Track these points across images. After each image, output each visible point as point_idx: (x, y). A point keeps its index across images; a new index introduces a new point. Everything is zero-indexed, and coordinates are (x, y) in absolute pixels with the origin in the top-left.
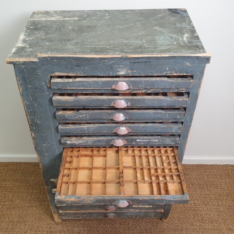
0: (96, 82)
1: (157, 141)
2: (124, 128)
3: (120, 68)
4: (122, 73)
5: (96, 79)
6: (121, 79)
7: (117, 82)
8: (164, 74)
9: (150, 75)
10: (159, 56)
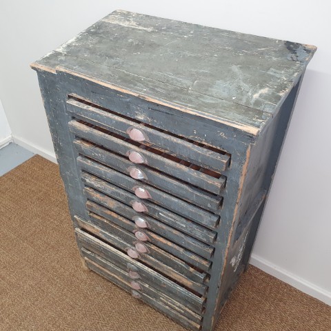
0: (108, 118)
1: (184, 226)
2: (143, 190)
3: (137, 110)
4: (140, 118)
5: (110, 115)
6: (137, 125)
7: (131, 128)
8: (191, 137)
9: (173, 132)
10: (183, 110)
